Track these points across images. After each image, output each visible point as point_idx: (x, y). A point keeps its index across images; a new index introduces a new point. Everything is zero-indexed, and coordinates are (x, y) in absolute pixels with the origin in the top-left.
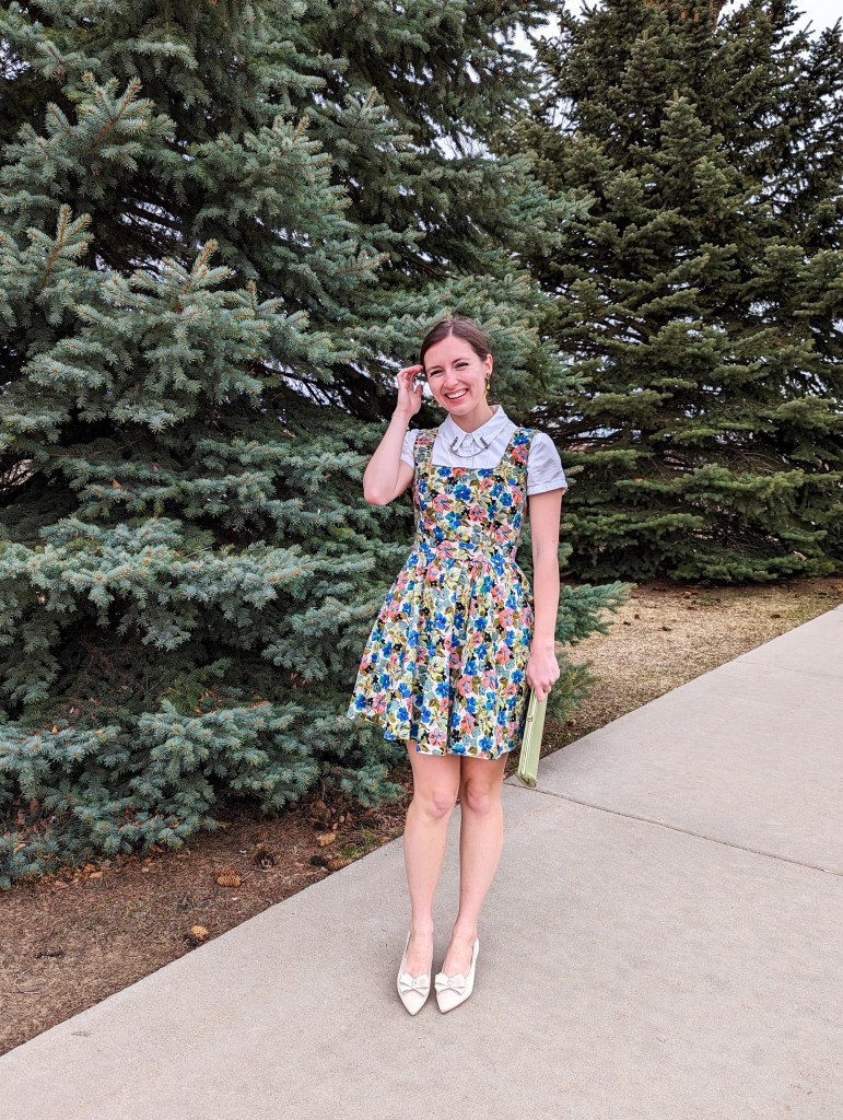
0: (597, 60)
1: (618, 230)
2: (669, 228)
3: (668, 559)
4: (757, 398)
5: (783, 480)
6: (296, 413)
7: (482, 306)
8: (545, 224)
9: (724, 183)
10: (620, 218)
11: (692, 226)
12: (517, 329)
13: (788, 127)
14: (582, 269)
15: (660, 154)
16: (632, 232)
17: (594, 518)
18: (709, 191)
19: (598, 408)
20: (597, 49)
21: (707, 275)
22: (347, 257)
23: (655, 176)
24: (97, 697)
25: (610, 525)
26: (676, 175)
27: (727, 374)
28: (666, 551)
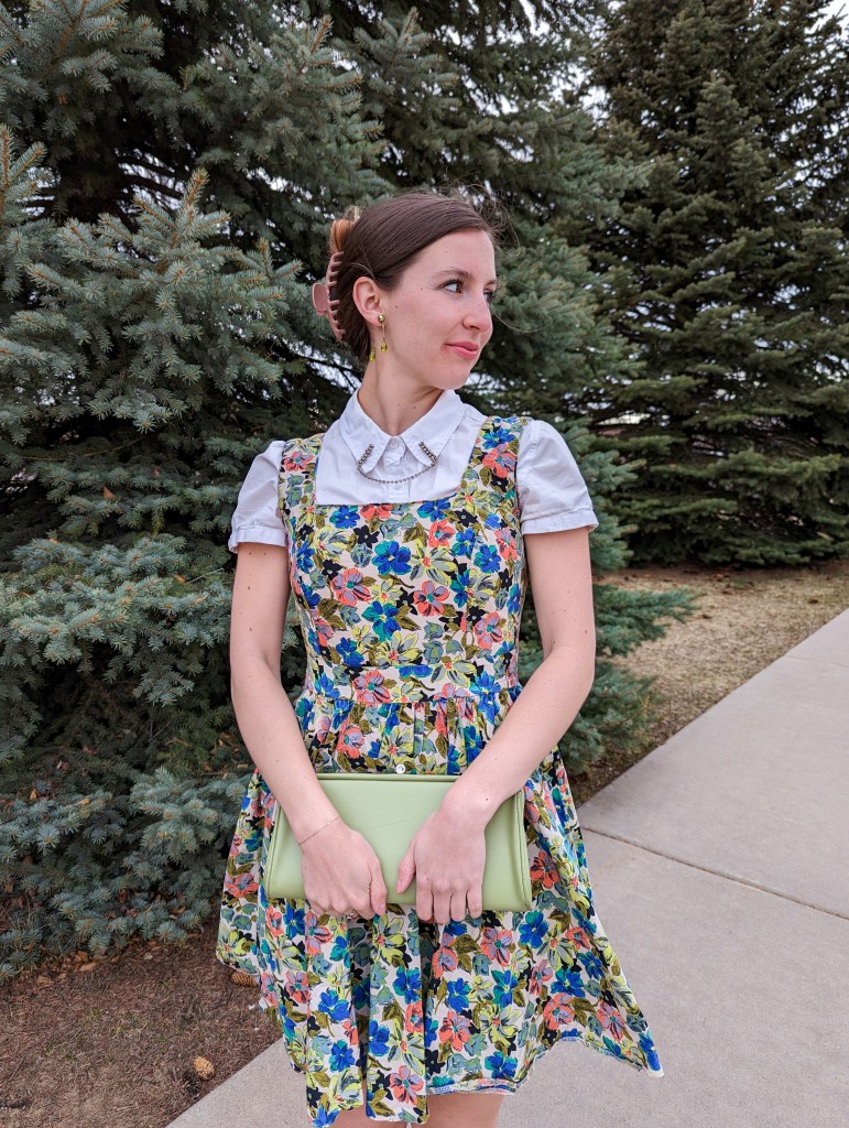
0: (631, 45)
1: (653, 216)
2: (705, 213)
3: (700, 542)
4: (789, 383)
5: (819, 464)
6: (327, 403)
7: (536, 280)
8: (602, 191)
9: (760, 166)
10: (655, 204)
11: (728, 212)
12: (577, 306)
13: (824, 110)
14: (616, 256)
15: (696, 138)
16: (667, 218)
17: (627, 503)
18: (746, 174)
19: (632, 394)
20: (631, 34)
21: (740, 260)
23: (692, 161)
24: (92, 745)
25: (643, 510)
26: (711, 160)
27: (762, 359)
28: (698, 534)
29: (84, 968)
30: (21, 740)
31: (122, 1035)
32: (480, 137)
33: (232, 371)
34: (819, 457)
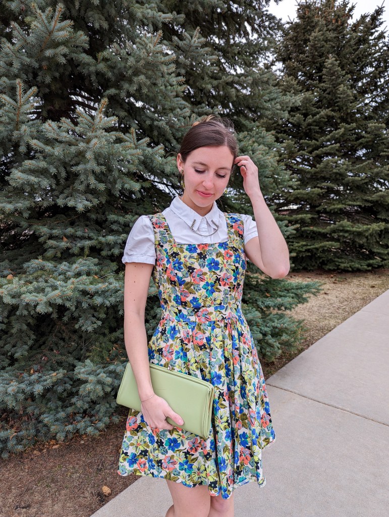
0: (294, 43)
1: (304, 118)
2: (326, 117)
3: (323, 261)
4: (362, 191)
5: (376, 227)
6: (160, 200)
7: (252, 146)
8: (280, 107)
9: (350, 97)
10: (304, 113)
11: (336, 116)
12: (270, 157)
13: (378, 72)
14: (287, 136)
15: (322, 84)
16: (310, 119)
18: (344, 100)
19: (294, 196)
20: (294, 38)
21: (341, 138)
22: (185, 118)
23: (320, 94)
24: (58, 350)
25: (299, 247)
26: (329, 94)
27: (350, 181)
28: (322, 257)
29: (54, 447)
30: (26, 347)
31: (71, 477)
32: (227, 84)
33: (118, 186)
34: (375, 224)
